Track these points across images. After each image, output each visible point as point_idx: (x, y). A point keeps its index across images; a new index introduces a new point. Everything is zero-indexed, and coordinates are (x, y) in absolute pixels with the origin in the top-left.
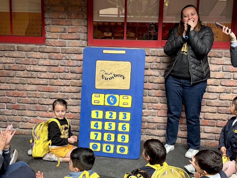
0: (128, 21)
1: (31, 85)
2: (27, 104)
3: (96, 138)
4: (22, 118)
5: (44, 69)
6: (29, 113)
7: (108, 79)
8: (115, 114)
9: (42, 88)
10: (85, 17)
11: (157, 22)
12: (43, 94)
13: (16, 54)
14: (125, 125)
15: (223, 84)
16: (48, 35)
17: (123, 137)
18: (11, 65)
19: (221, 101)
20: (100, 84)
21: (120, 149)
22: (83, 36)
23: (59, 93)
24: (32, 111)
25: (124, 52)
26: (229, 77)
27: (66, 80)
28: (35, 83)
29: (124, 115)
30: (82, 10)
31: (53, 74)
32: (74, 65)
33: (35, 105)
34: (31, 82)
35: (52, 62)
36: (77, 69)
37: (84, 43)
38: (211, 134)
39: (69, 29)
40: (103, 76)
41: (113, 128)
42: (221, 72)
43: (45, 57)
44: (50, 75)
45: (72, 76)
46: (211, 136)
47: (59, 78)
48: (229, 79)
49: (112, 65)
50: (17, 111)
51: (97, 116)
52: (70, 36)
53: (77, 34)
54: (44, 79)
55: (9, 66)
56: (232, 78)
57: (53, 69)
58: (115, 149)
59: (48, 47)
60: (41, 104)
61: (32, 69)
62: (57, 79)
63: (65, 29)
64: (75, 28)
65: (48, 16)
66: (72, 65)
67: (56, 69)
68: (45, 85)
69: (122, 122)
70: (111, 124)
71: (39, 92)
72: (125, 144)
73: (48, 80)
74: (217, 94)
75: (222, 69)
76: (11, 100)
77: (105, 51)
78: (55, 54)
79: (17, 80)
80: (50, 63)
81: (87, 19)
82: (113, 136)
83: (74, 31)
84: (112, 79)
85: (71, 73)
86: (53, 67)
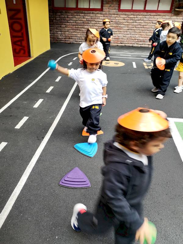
13: (91, 15)
18: (89, 19)
37: (117, 11)
43: (102, 16)
52: (112, 8)
59: (103, 12)
61: (97, 20)
63: (110, 5)
68: (101, 26)
71: (99, 29)
78: (106, 15)
79: (91, 25)
83: (114, 6)
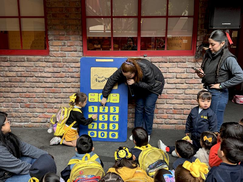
0: (114, 36)
1: (39, 88)
2: (37, 103)
3: (93, 127)
4: (33, 114)
5: (49, 75)
6: (38, 110)
7: (101, 82)
8: (107, 108)
9: (48, 90)
10: (81, 34)
11: (136, 36)
12: (49, 95)
13: (26, 64)
14: (115, 116)
15: (187, 83)
16: (51, 48)
17: (114, 126)
18: (23, 73)
19: (186, 95)
20: (95, 86)
21: (112, 135)
22: (79, 48)
23: (62, 94)
24: (40, 108)
25: (112, 60)
26: (191, 77)
27: (67, 83)
28: (42, 86)
29: (114, 109)
30: (78, 28)
31: (57, 79)
32: (73, 71)
33: (43, 103)
34: (39, 86)
35: (55, 70)
36: (75, 75)
37: (81, 54)
38: (179, 120)
39: (68, 43)
40: (96, 79)
41: (106, 119)
42: (185, 73)
43: (50, 66)
44: (55, 80)
45: (72, 80)
46: (179, 122)
47: (61, 82)
48: (191, 78)
49: (103, 71)
50: (29, 109)
51: (93, 111)
52: (69, 49)
53: (74, 47)
54: (49, 83)
55: (21, 74)
56: (194, 77)
57: (56, 75)
58: (108, 134)
59: (51, 57)
60: (48, 103)
61: (39, 75)
62: (60, 82)
63: (64, 43)
64: (73, 42)
65: (51, 33)
66: (72, 72)
67: (58, 75)
68: (51, 88)
69: (113, 114)
70: (104, 116)
71: (46, 94)
72: (116, 131)
73: (53, 83)
74: (183, 90)
75: (186, 71)
76: (23, 100)
77: (97, 60)
78: (58, 63)
79: (28, 84)
80: (54, 71)
81: (82, 35)
82: (106, 125)
83: (72, 44)
84: (103, 81)
85: (71, 78)
86: (56, 73)
